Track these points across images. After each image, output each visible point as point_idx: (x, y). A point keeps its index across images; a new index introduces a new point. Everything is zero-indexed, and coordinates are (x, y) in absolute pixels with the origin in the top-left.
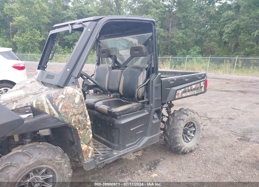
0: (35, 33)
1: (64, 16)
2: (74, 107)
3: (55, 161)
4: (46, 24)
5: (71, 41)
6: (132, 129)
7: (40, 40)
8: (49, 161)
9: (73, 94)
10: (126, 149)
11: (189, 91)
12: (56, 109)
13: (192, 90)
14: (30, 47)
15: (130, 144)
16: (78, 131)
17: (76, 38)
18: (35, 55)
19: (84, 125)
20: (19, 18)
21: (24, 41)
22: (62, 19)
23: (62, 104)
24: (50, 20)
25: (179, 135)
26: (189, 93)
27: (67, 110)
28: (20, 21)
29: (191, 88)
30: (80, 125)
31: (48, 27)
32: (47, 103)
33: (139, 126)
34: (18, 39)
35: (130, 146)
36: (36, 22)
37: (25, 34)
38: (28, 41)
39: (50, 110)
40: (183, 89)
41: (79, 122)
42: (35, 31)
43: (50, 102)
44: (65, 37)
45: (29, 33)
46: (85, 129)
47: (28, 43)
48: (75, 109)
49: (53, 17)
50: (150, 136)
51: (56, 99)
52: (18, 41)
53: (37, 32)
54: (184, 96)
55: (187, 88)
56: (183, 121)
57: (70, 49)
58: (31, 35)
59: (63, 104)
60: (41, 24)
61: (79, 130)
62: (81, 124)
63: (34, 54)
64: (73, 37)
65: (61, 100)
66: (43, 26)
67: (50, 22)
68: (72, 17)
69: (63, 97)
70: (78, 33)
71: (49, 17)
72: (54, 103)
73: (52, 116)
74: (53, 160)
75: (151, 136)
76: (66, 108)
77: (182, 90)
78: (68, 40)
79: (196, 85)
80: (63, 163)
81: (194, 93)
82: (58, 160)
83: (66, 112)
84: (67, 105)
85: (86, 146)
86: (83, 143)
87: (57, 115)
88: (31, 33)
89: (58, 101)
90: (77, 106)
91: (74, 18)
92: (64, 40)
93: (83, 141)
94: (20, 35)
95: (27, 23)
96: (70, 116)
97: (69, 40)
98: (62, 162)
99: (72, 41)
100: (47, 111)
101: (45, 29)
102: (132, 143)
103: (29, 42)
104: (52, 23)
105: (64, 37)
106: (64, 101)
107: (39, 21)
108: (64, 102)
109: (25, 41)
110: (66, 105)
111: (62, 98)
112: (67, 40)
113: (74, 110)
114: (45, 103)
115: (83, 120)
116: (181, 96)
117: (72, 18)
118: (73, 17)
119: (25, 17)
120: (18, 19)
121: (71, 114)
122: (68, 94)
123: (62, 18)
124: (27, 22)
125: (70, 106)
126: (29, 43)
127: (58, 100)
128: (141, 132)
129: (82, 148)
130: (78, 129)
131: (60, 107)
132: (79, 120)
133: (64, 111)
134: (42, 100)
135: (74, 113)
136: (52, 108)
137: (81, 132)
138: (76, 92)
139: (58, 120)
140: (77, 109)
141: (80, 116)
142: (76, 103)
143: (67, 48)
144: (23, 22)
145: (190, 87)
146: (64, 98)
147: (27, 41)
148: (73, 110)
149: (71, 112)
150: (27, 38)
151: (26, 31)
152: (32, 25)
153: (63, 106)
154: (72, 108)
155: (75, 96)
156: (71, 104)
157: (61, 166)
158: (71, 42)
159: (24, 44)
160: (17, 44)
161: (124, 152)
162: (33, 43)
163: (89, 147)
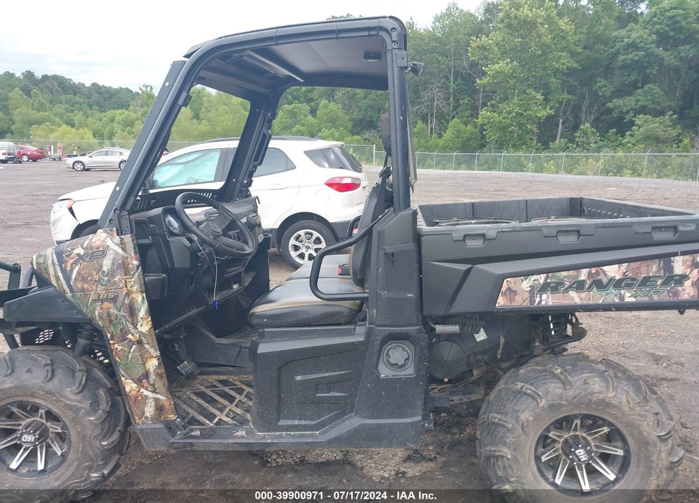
0: (531, 99)
1: (618, 45)
2: (99, 282)
3: (62, 399)
4: (564, 74)
5: (628, 112)
6: (299, 378)
7: (539, 115)
8: (47, 393)
9: (101, 249)
10: (278, 433)
11: (579, 286)
12: (68, 279)
13: (599, 285)
14: (516, 135)
15: (296, 422)
16: (111, 342)
17: (646, 103)
18: (522, 156)
19: (121, 330)
20: (497, 66)
21: (501, 122)
22: (609, 55)
23: (77, 268)
24: (576, 62)
25: (506, 450)
26: (583, 295)
27: (86, 286)
28: (497, 72)
29: (590, 275)
30: (112, 329)
31: (569, 79)
32: (53, 263)
33: (326, 375)
34: (488, 118)
35: (295, 428)
36: (537, 70)
37: (508, 104)
38: (512, 120)
39: (57, 278)
40: (543, 277)
41: (111, 321)
42: (531, 94)
43: (58, 262)
44: (611, 102)
45: (516, 101)
46: (126, 342)
47: (511, 125)
48: (101, 285)
49: (588, 52)
50: (368, 418)
51: (68, 256)
52: (488, 123)
53: (535, 97)
54: (550, 303)
55: (565, 273)
56: (535, 404)
57: (621, 137)
58: (520, 106)
59: (79, 269)
60: (549, 76)
61: (112, 339)
62: (115, 325)
63: (521, 154)
64: (638, 101)
65: (76, 259)
66: (554, 80)
67: (575, 65)
68: (640, 45)
69: (82, 252)
70: (654, 87)
71: (573, 54)
72: (64, 265)
73: (62, 295)
74: (57, 395)
75: (373, 417)
76: (84, 280)
77: (535, 277)
78: (621, 112)
79: (637, 264)
80: (85, 409)
81: (617, 300)
82: (68, 399)
83: (83, 289)
84: (86, 273)
85: (134, 385)
86: (127, 376)
87: (69, 295)
88: (521, 100)
89: (72, 261)
90: (106, 278)
91: (648, 46)
92: (610, 111)
93: (124, 370)
94: (494, 108)
95: (514, 77)
96: (90, 300)
97: (624, 110)
98: (82, 408)
99: (631, 114)
100: (54, 282)
101: (559, 87)
102: (303, 422)
103: (514, 124)
104: (580, 68)
105: (608, 104)
106: (81, 262)
107: (545, 69)
108: (81, 264)
109: (504, 121)
110: (84, 272)
111: (78, 255)
112: (616, 111)
113: (99, 289)
114: (50, 262)
115: (117, 317)
116: (528, 301)
117: (640, 48)
118: (643, 44)
119: (512, 61)
120: (493, 68)
121: (92, 296)
122: (91, 248)
123: (611, 50)
124: (515, 75)
125: (92, 277)
126: (514, 126)
127: (72, 258)
128: (339, 394)
129: (125, 388)
130: (109, 335)
131: (74, 276)
132: (109, 315)
133: (79, 285)
134: (45, 256)
135: (99, 296)
136: (60, 275)
137: (116, 346)
138: (108, 243)
139: (72, 306)
140: (105, 286)
141: (111, 305)
142: (103, 272)
143: (613, 133)
144: (505, 76)
145: (585, 272)
146: (83, 255)
147: (508, 121)
148: (97, 287)
149: (93, 293)
150: (509, 113)
151: (510, 96)
152: (526, 80)
153: (78, 273)
154: (96, 281)
155: (104, 254)
156: (95, 273)
157: (77, 414)
158: (628, 118)
159: (501, 130)
160: (486, 130)
161: (264, 437)
162: (523, 125)
163: (142, 390)
